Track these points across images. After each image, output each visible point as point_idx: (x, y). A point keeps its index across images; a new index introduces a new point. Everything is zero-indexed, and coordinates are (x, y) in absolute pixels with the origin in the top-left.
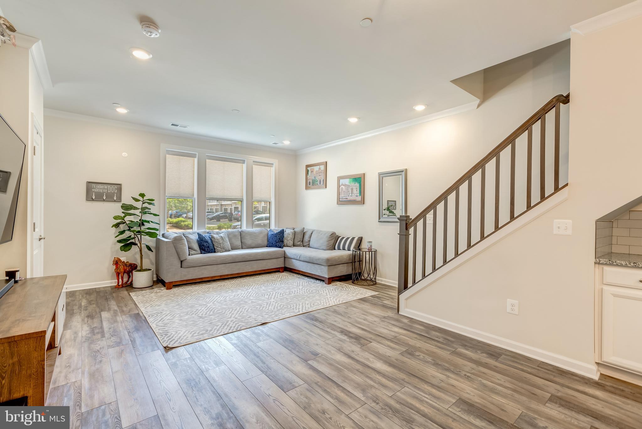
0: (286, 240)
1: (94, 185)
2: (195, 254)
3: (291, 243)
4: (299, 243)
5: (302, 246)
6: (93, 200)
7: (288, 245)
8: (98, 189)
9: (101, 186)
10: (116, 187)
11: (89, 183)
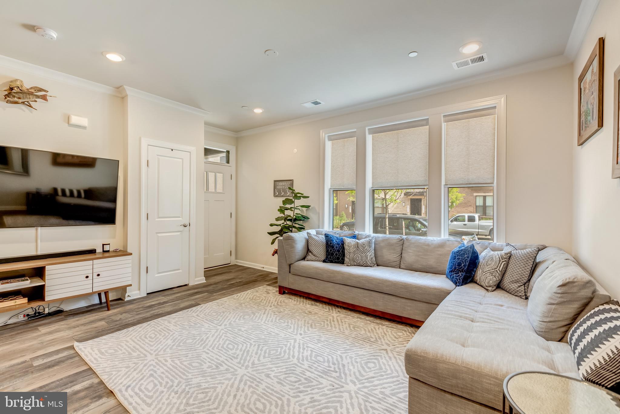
0: (481, 271)
1: (277, 183)
2: (313, 261)
3: (492, 280)
4: (514, 286)
5: (520, 297)
6: (277, 196)
7: (483, 284)
8: (280, 185)
9: (281, 184)
10: (289, 182)
11: (275, 181)
